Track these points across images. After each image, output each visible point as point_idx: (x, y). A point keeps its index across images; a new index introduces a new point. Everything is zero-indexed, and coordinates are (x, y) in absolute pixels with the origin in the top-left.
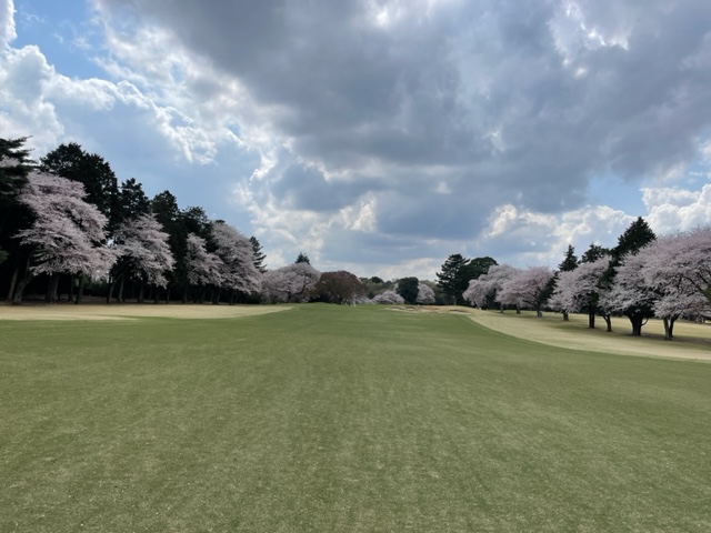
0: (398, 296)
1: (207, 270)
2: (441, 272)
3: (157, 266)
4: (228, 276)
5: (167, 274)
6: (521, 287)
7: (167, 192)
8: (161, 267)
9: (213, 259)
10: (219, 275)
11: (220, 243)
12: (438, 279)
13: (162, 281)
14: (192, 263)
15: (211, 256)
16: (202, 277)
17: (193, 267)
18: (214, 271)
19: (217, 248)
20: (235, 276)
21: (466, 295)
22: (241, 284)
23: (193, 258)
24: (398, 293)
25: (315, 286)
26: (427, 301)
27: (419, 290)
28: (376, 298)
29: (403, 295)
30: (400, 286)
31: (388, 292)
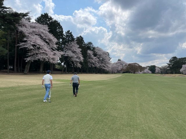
1: (94, 62)
2: (168, 63)
3: (77, 60)
4: (101, 64)
5: (81, 63)
7: (81, 36)
8: (78, 60)
9: (96, 59)
10: (98, 64)
11: (98, 53)
12: (167, 65)
13: (79, 65)
14: (89, 60)
15: (95, 57)
16: (92, 65)
17: (89, 61)
18: (96, 62)
19: (97, 55)
20: (103, 64)
21: (181, 70)
22: (105, 67)
23: (90, 58)
24: (149, 70)
25: (126, 68)
26: (158, 73)
27: (156, 69)
28: (142, 72)
29: (150, 71)
30: (150, 68)
31: (145, 70)
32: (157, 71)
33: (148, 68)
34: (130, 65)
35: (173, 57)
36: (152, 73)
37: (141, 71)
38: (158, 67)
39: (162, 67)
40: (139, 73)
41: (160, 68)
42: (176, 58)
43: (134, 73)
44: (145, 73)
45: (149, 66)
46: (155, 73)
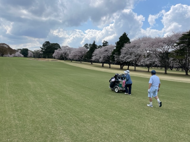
0: (21, 54)
2: (42, 47)
6: (78, 53)
12: (41, 49)
21: (54, 55)
24: (21, 53)
26: (31, 57)
27: (28, 53)
28: (13, 55)
29: (22, 54)
30: (21, 51)
31: (17, 53)
32: (29, 55)
33: (20, 51)
35: (46, 42)
36: (24, 57)
37: (11, 54)
38: (31, 51)
39: (34, 51)
40: (8, 56)
41: (33, 52)
42: (49, 42)
43: (2, 56)
44: (16, 56)
45: (20, 49)
46: (28, 57)
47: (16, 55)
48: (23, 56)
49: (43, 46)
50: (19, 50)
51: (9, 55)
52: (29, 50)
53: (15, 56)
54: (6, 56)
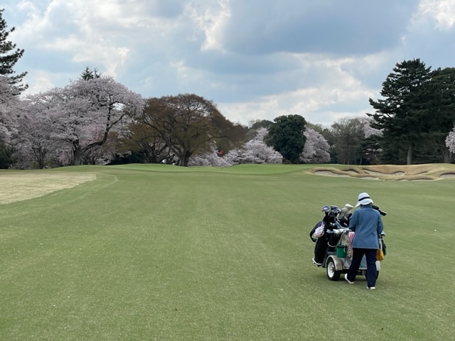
0: (271, 149)
12: (373, 111)
24: (269, 144)
25: (132, 127)
26: (317, 159)
27: (305, 138)
28: (233, 154)
29: (277, 149)
30: (271, 133)
31: (250, 143)
32: (310, 149)
33: (263, 131)
34: (155, 106)
36: (284, 162)
37: (222, 153)
38: (317, 128)
40: (212, 163)
43: (185, 160)
44: (248, 161)
45: (265, 124)
46: (303, 163)
47: (249, 154)
48: (277, 156)
49: (383, 93)
50: (258, 125)
51: (215, 155)
52: (311, 126)
53: (240, 162)
54: (201, 164)
